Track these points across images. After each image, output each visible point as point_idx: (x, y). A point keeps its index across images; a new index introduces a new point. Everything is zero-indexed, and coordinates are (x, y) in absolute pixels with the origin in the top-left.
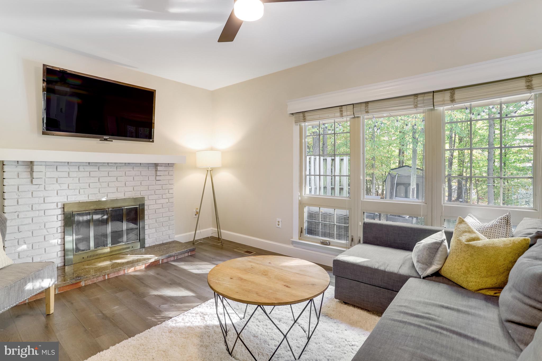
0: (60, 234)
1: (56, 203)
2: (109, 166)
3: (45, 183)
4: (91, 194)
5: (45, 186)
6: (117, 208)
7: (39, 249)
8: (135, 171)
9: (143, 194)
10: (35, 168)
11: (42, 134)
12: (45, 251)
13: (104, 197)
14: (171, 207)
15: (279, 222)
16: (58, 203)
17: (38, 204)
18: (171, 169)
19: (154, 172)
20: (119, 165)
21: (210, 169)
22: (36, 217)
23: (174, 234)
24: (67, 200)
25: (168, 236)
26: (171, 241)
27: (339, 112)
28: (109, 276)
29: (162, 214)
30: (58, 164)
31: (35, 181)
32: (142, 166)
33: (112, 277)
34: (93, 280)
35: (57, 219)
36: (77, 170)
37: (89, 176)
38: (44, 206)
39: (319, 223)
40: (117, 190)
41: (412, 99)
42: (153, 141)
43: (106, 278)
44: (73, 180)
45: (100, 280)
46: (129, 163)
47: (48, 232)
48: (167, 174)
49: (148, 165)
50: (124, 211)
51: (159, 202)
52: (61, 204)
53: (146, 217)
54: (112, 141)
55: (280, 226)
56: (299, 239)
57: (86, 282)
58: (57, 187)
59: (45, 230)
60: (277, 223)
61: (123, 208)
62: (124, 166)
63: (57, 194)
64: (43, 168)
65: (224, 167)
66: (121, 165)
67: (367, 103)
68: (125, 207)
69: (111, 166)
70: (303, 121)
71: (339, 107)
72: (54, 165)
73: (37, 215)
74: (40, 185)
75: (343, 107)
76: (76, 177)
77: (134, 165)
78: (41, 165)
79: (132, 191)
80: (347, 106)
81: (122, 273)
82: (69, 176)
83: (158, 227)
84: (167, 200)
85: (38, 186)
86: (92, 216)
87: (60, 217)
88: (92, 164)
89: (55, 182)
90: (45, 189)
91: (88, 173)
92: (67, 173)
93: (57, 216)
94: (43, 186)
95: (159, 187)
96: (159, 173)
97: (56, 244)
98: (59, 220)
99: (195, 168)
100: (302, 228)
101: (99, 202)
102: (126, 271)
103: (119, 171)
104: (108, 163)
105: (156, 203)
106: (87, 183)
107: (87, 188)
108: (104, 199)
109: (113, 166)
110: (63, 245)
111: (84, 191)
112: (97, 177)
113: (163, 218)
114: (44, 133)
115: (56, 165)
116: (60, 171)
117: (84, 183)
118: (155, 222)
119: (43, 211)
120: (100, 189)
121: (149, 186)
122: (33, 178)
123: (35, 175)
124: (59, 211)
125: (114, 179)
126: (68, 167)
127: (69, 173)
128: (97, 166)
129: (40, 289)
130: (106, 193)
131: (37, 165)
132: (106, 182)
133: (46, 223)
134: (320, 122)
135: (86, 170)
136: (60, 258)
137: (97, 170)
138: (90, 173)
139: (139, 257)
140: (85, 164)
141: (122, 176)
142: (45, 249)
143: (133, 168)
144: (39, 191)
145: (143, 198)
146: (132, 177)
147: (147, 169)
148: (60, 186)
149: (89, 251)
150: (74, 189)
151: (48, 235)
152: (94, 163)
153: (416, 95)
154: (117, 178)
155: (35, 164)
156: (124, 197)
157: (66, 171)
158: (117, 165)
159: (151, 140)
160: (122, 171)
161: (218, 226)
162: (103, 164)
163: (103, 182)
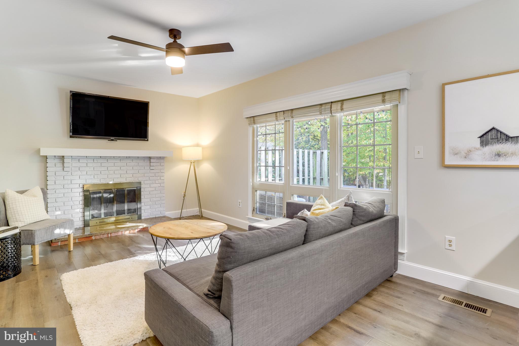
0: (81, 205)
1: (79, 184)
2: (115, 159)
3: (72, 170)
4: (102, 179)
5: (71, 172)
6: (120, 189)
7: (68, 214)
8: (134, 162)
9: (140, 179)
10: (66, 160)
11: (70, 138)
12: (72, 216)
13: (111, 181)
14: (163, 190)
15: (240, 203)
16: (80, 184)
17: (67, 184)
18: (162, 161)
19: (148, 163)
20: (121, 158)
21: (193, 161)
22: (66, 193)
23: (165, 211)
24: (86, 182)
25: (160, 212)
26: (162, 216)
27: (275, 117)
28: (111, 234)
29: (155, 195)
30: (80, 157)
31: (65, 169)
32: (139, 159)
33: (113, 236)
34: (100, 236)
35: (80, 195)
36: (93, 162)
37: (100, 166)
38: (71, 186)
39: (266, 203)
40: (121, 176)
41: (318, 108)
42: (148, 140)
43: (109, 236)
44: (90, 168)
45: (105, 237)
46: (129, 157)
47: (73, 203)
48: (159, 165)
49: (144, 158)
50: (126, 192)
51: (152, 186)
52: (82, 185)
53: (142, 197)
54: (117, 141)
55: (241, 206)
56: (252, 216)
57: (96, 237)
58: (79, 173)
59: (72, 202)
60: (239, 204)
61: (125, 189)
62: (126, 159)
63: (79, 178)
64: (70, 160)
65: (204, 159)
66: (123, 158)
67: (292, 110)
68: (126, 189)
69: (116, 159)
70: (253, 123)
71: (275, 113)
72: (77, 158)
73: (67, 192)
74: (68, 171)
75: (278, 113)
76: (92, 167)
77: (133, 158)
78: (69, 158)
79: (132, 177)
80: (280, 112)
81: (120, 233)
82: (87, 166)
83: (152, 204)
84: (159, 185)
85: (67, 172)
86: (103, 194)
87: (82, 194)
88: (103, 158)
89: (78, 170)
90: (71, 174)
91: (100, 164)
92: (86, 164)
93: (80, 193)
94: (70, 172)
95: (153, 175)
96: (152, 164)
97: (79, 212)
98: (80, 196)
99: (182, 160)
100: (254, 207)
101: (108, 184)
102: (123, 232)
103: (122, 162)
104: (114, 157)
105: (151, 187)
106: (99, 171)
107: (99, 175)
108: (111, 183)
109: (117, 159)
110: (83, 213)
111: (97, 176)
112: (106, 167)
113: (155, 198)
114: (71, 137)
115: (79, 158)
116: (81, 163)
117: (97, 171)
118: (149, 201)
119: (71, 189)
120: (108, 175)
121: (145, 174)
122: (64, 167)
123: (65, 165)
124: (81, 190)
125: (119, 168)
126: (86, 159)
127: (87, 164)
128: (106, 159)
129: (64, 234)
130: (113, 178)
131: (66, 158)
132: (112, 170)
133: (72, 198)
134: (266, 125)
135: (98, 162)
136: (81, 222)
137: (106, 161)
138: (101, 164)
139: (134, 224)
140: (98, 158)
141: (124, 166)
142: (72, 215)
143: (132, 161)
144: (68, 175)
145: (140, 183)
146: (132, 167)
147: (143, 161)
148: (81, 173)
149: (101, 218)
150: (90, 175)
151: (73, 205)
152: (104, 157)
153: (321, 105)
154: (120, 168)
155: (65, 157)
156: (126, 182)
157: (85, 163)
158: (120, 158)
159: (146, 139)
160: (124, 162)
161: (200, 206)
162: (110, 158)
163: (110, 170)
